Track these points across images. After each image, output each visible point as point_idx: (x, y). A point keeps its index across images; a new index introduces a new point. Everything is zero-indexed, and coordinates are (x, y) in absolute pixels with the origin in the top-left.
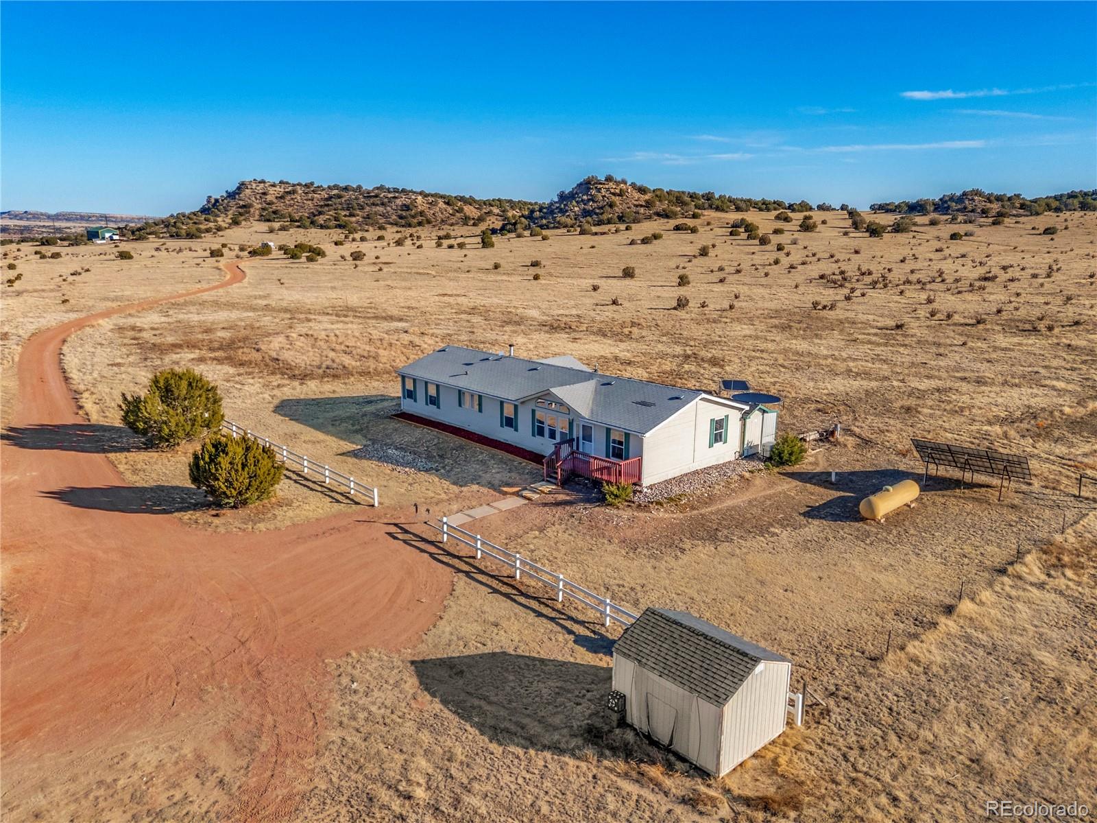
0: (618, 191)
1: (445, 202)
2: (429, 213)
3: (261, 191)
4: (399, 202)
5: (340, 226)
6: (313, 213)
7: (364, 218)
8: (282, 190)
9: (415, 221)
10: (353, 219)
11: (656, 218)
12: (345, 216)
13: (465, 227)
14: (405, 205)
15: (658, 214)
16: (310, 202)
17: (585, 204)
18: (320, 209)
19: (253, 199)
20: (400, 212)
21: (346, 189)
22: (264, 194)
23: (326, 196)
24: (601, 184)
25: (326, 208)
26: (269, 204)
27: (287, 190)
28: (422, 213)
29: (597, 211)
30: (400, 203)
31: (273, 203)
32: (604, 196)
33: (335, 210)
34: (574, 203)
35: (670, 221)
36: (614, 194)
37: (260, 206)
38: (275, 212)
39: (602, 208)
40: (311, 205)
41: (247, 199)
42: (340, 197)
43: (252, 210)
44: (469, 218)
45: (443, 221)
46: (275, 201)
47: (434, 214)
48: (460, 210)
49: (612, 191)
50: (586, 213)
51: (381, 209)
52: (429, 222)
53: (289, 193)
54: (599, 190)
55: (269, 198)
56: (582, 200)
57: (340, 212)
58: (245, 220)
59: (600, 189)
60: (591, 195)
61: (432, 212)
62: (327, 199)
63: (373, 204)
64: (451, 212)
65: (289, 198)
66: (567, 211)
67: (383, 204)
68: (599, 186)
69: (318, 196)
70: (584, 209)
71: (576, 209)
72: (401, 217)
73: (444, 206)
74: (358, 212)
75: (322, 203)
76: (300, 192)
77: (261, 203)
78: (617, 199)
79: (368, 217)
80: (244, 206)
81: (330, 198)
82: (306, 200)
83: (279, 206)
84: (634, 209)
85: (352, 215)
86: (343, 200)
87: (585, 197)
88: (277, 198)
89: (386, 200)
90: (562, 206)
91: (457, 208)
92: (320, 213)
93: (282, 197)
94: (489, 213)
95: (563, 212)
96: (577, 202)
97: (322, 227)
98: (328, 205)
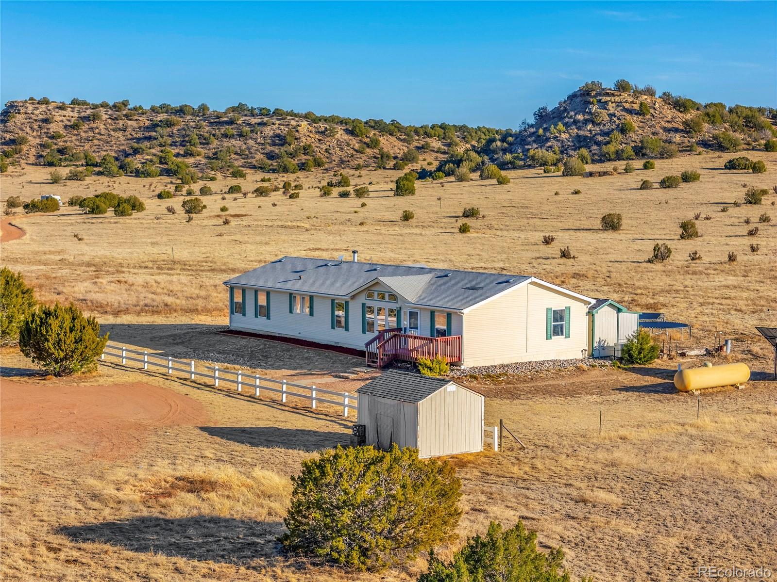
0: (636, 107)
1: (347, 131)
2: (319, 150)
3: (41, 117)
4: (268, 131)
5: (168, 172)
6: (124, 151)
7: (208, 158)
8: (76, 115)
9: (295, 162)
10: (191, 160)
11: (700, 149)
12: (177, 155)
13: (380, 172)
14: (278, 136)
15: (705, 144)
16: (120, 134)
17: (579, 128)
18: (136, 145)
19: (28, 130)
20: (269, 148)
21: (181, 111)
22: (46, 121)
23: (147, 123)
24: (607, 94)
25: (147, 144)
26: (52, 137)
27: (83, 114)
28: (306, 150)
29: (600, 138)
30: (271, 133)
31: (60, 136)
32: (612, 115)
33: (161, 145)
34: (560, 126)
35: (722, 154)
36: (630, 111)
37: (38, 141)
38: (61, 151)
39: (607, 134)
40: (122, 138)
41: (17, 130)
42: (169, 124)
43: (25, 148)
44: (388, 157)
45: (342, 162)
46: (62, 132)
47: (327, 151)
48: (373, 144)
49: (627, 106)
50: (581, 142)
51: (237, 143)
52: (318, 164)
53: (87, 119)
54: (604, 105)
55: (53, 128)
56: (575, 122)
57: (168, 149)
58: (12, 164)
59: (606, 102)
60: (590, 113)
61: (324, 147)
62: (147, 129)
63: (225, 136)
64: (357, 146)
65: (85, 127)
66: (548, 140)
67: (241, 135)
68: (604, 99)
69: (134, 124)
70: (578, 136)
71: (564, 136)
72: (271, 156)
73: (346, 137)
74: (199, 149)
75: (140, 135)
76: (105, 117)
77: (40, 137)
78: (634, 121)
79: (215, 156)
80: (13, 142)
81: (154, 126)
82: (114, 130)
83: (70, 141)
84: (664, 136)
85: (188, 154)
86: (175, 129)
87: (580, 117)
88: (66, 127)
89: (247, 129)
90: (541, 131)
91: (367, 140)
92: (136, 151)
93: (75, 127)
94: (423, 147)
95: (542, 141)
96: (566, 125)
97: (138, 173)
98: (149, 138)
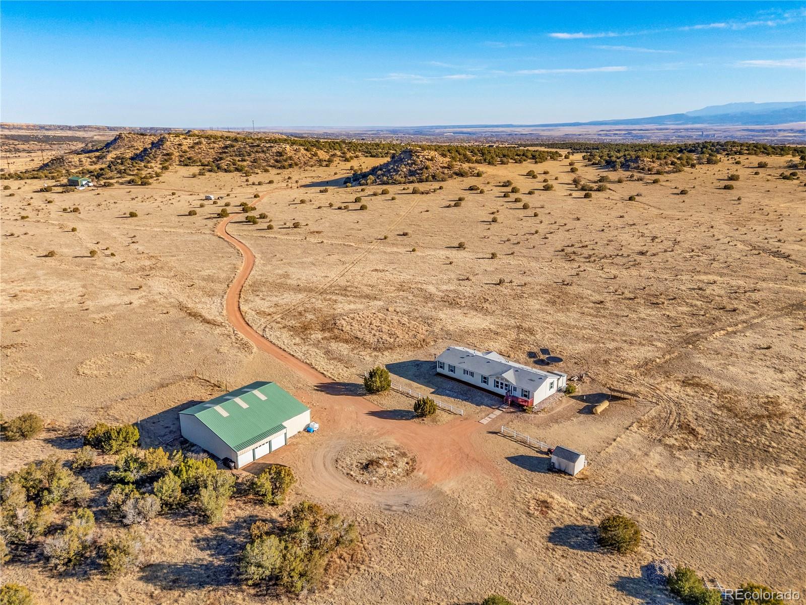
0: (430, 157)
1: (304, 149)
2: (295, 158)
3: (177, 143)
4: (274, 150)
5: (237, 170)
6: (215, 158)
7: (252, 162)
8: (192, 142)
9: (286, 164)
10: (245, 163)
11: (455, 176)
12: (239, 161)
13: (321, 168)
14: (278, 152)
15: (457, 174)
16: (212, 150)
17: (410, 167)
18: (220, 156)
19: (173, 149)
20: (276, 157)
21: (236, 140)
22: (180, 145)
23: (223, 145)
24: (419, 152)
25: (224, 155)
26: (184, 152)
27: (195, 142)
28: (291, 158)
29: (418, 172)
30: (275, 151)
31: (187, 152)
32: (421, 161)
33: (231, 156)
34: (403, 166)
35: (464, 179)
36: (428, 159)
37: (178, 154)
38: (189, 159)
39: (421, 169)
40: (213, 152)
41: (168, 149)
42: (233, 146)
43: (173, 157)
44: (322, 161)
45: (305, 163)
46: (188, 150)
47: (298, 158)
48: (315, 155)
49: (426, 157)
50: (412, 173)
51: (262, 155)
52: (296, 165)
53: (197, 143)
54: (418, 157)
55: (184, 148)
56: (408, 164)
57: (234, 158)
58: (170, 165)
60: (413, 160)
62: (223, 148)
63: (257, 152)
64: (310, 156)
65: (197, 147)
66: (399, 171)
67: (263, 151)
68: (418, 154)
69: (217, 146)
70: (410, 170)
71: (405, 170)
72: (277, 161)
73: (305, 152)
74: (247, 158)
75: (220, 151)
76: (204, 143)
77: (178, 152)
78: (428, 163)
79: (255, 161)
80: (167, 154)
81: (226, 147)
82: (210, 149)
83: (191, 154)
84: (441, 170)
85: (243, 160)
86: (235, 148)
87: (409, 162)
88: (189, 147)
89: (265, 149)
90: (396, 167)
91: (313, 153)
92: (221, 159)
93: (192, 147)
94: (334, 155)
95: (397, 171)
96: (405, 165)
97: (226, 171)
98: (225, 153)
